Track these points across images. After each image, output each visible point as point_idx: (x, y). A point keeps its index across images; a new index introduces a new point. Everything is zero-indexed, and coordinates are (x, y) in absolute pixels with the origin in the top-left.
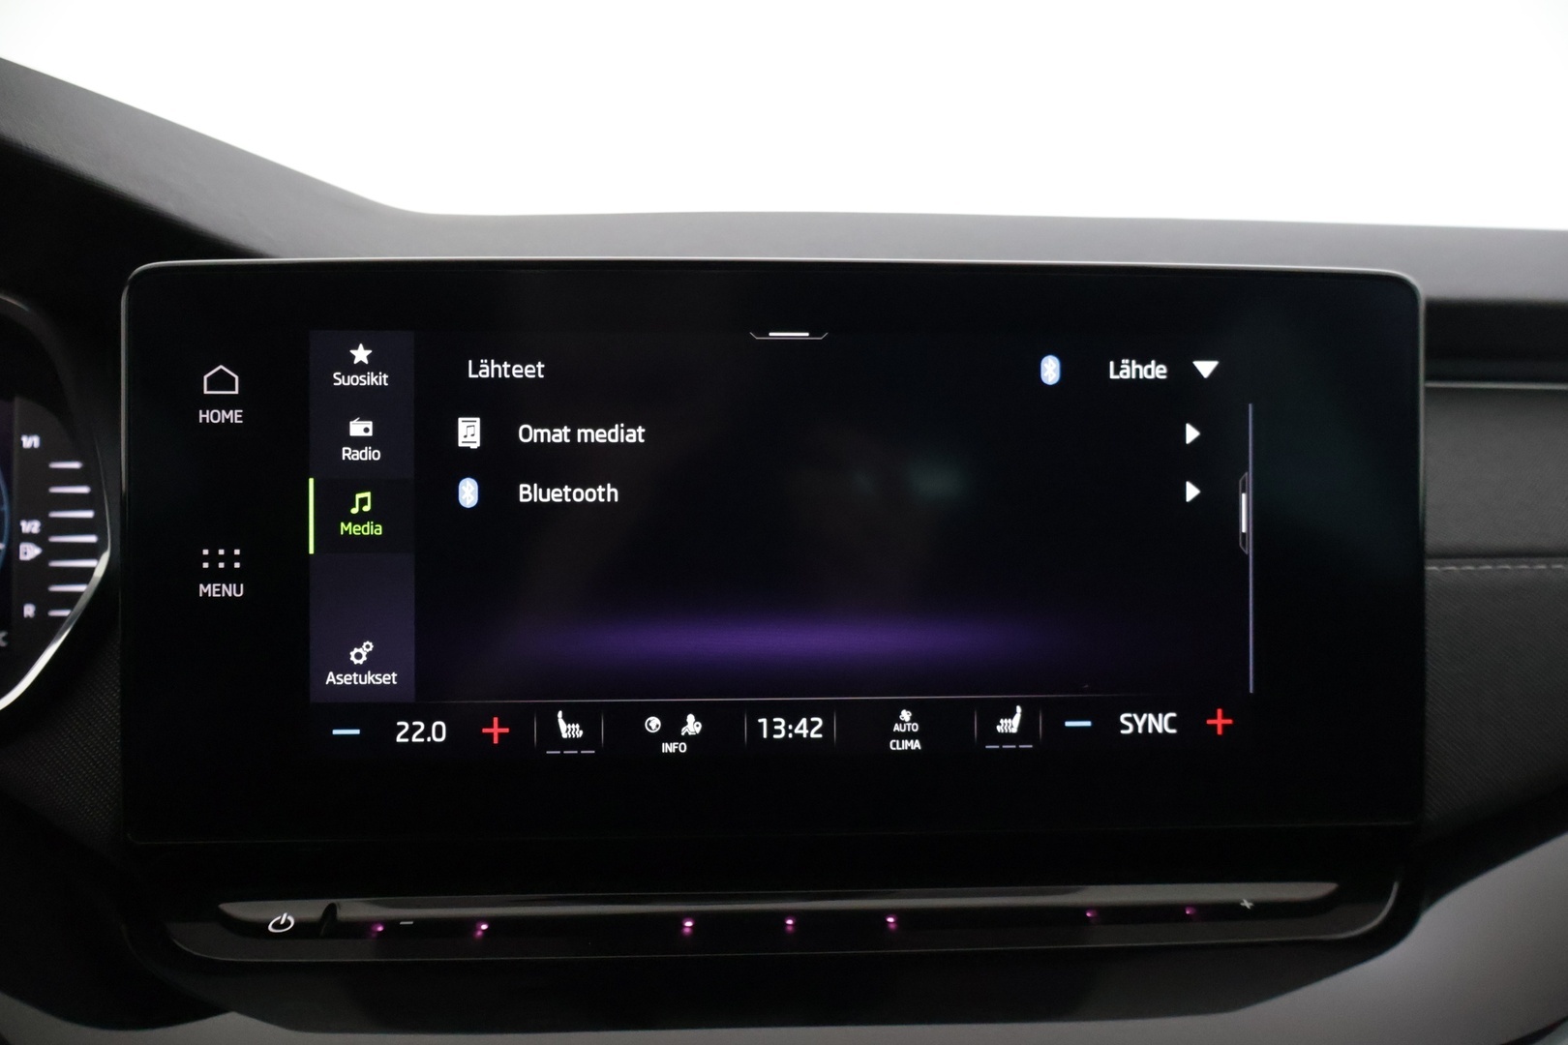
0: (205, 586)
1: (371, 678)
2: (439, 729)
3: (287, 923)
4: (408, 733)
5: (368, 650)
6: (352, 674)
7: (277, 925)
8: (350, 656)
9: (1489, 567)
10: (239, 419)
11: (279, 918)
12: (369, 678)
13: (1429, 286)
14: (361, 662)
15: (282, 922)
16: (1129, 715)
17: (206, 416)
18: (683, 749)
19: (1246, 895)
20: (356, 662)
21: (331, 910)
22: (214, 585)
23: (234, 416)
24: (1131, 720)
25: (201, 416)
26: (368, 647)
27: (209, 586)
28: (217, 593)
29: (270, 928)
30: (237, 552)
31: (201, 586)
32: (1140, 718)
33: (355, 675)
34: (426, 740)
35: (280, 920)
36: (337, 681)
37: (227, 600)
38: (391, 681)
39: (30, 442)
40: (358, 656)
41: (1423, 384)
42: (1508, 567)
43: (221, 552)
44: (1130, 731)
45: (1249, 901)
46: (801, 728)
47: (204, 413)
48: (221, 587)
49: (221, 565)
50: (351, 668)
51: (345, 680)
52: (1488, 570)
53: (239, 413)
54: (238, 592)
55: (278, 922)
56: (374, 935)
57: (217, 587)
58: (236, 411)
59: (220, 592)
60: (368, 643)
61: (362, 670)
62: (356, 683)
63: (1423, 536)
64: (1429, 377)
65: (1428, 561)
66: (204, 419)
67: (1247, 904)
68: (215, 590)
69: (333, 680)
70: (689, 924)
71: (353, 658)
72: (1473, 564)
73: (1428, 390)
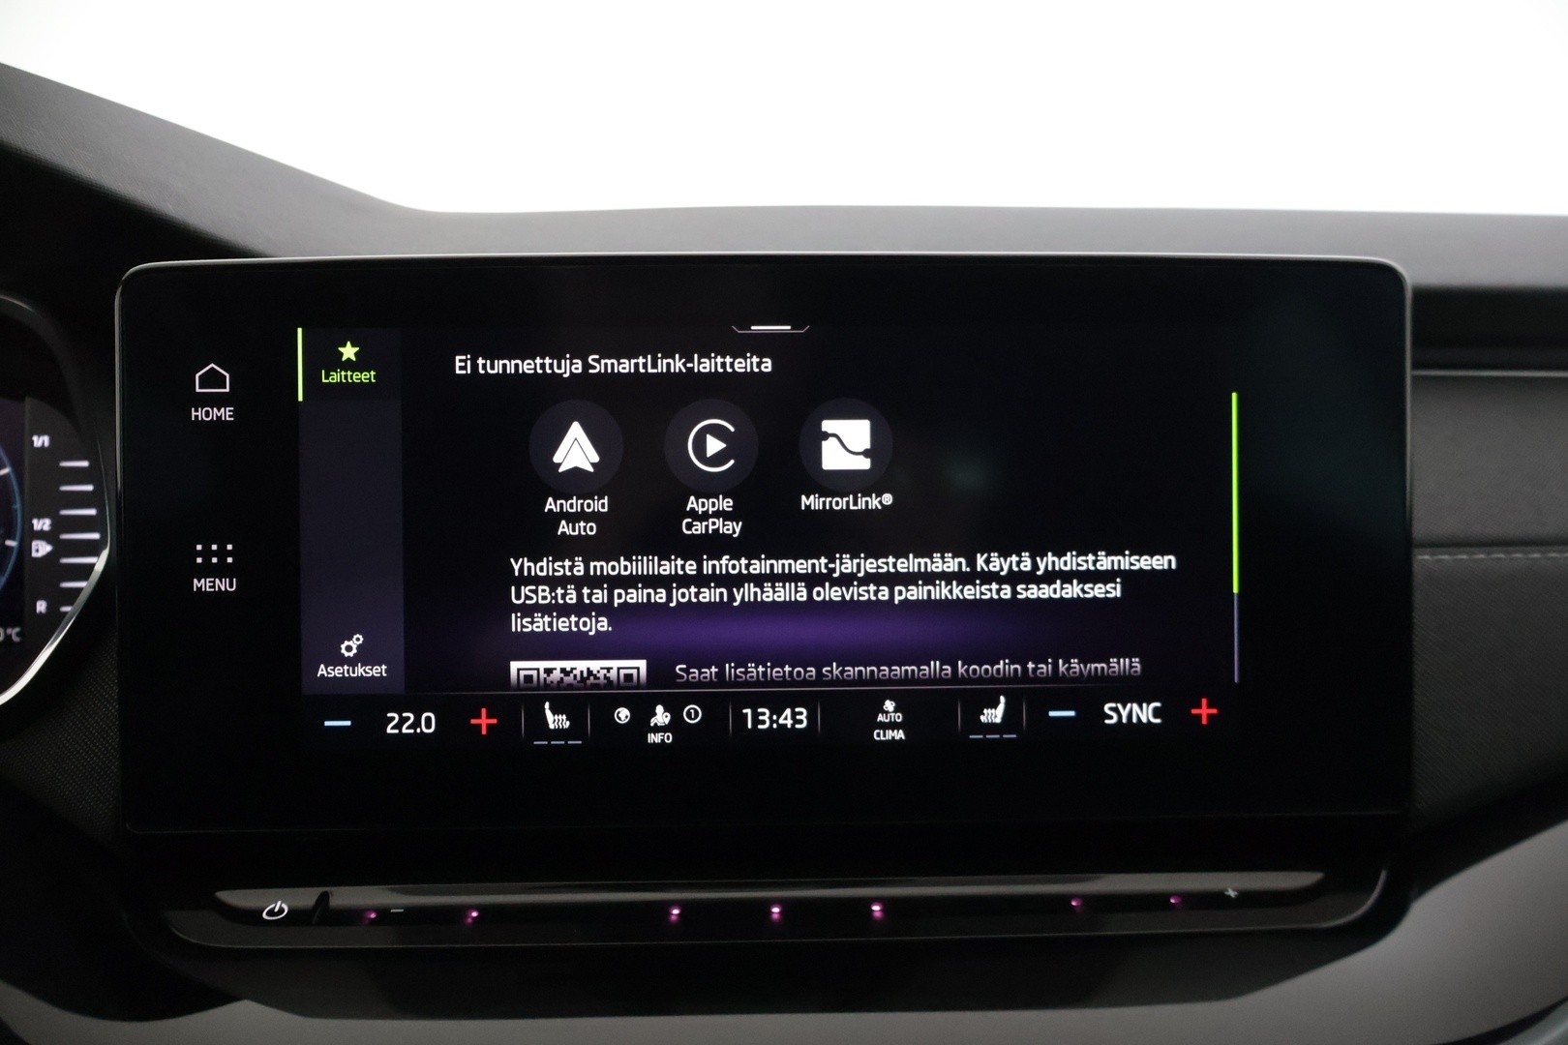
0: (199, 581)
1: (361, 670)
2: (428, 720)
3: (281, 910)
4: (399, 724)
5: (358, 643)
6: (343, 666)
7: (271, 913)
8: (341, 649)
9: (1482, 556)
10: (230, 416)
11: (273, 906)
12: (360, 671)
13: (1416, 272)
14: (351, 654)
15: (276, 910)
16: (1113, 705)
17: (198, 414)
18: (668, 739)
19: (1231, 884)
20: (347, 654)
21: (324, 898)
22: (208, 580)
23: (226, 413)
24: (1116, 710)
25: (193, 414)
26: (358, 639)
27: (203, 580)
28: (210, 587)
29: (264, 915)
30: (230, 547)
31: (195, 581)
32: (1124, 707)
33: (346, 667)
34: (415, 731)
35: (274, 908)
36: (328, 673)
37: (220, 594)
38: (381, 673)
39: (41, 441)
40: (349, 649)
41: (1409, 372)
42: (1502, 556)
43: (214, 547)
44: (1114, 720)
45: (1234, 890)
46: (786, 719)
47: (196, 411)
48: (214, 582)
49: (215, 560)
50: (342, 661)
51: (337, 672)
52: (1483, 560)
53: (230, 411)
54: (231, 586)
55: (272, 910)
56: (367, 922)
57: (210, 582)
58: (228, 409)
59: (214, 587)
60: (358, 636)
61: (352, 662)
62: (347, 675)
63: (1411, 525)
64: (1416, 366)
65: (1416, 551)
66: (197, 417)
67: (1232, 893)
68: (208, 584)
69: (325, 672)
70: (676, 912)
71: (343, 651)
72: (1466, 553)
73: (1414, 378)
